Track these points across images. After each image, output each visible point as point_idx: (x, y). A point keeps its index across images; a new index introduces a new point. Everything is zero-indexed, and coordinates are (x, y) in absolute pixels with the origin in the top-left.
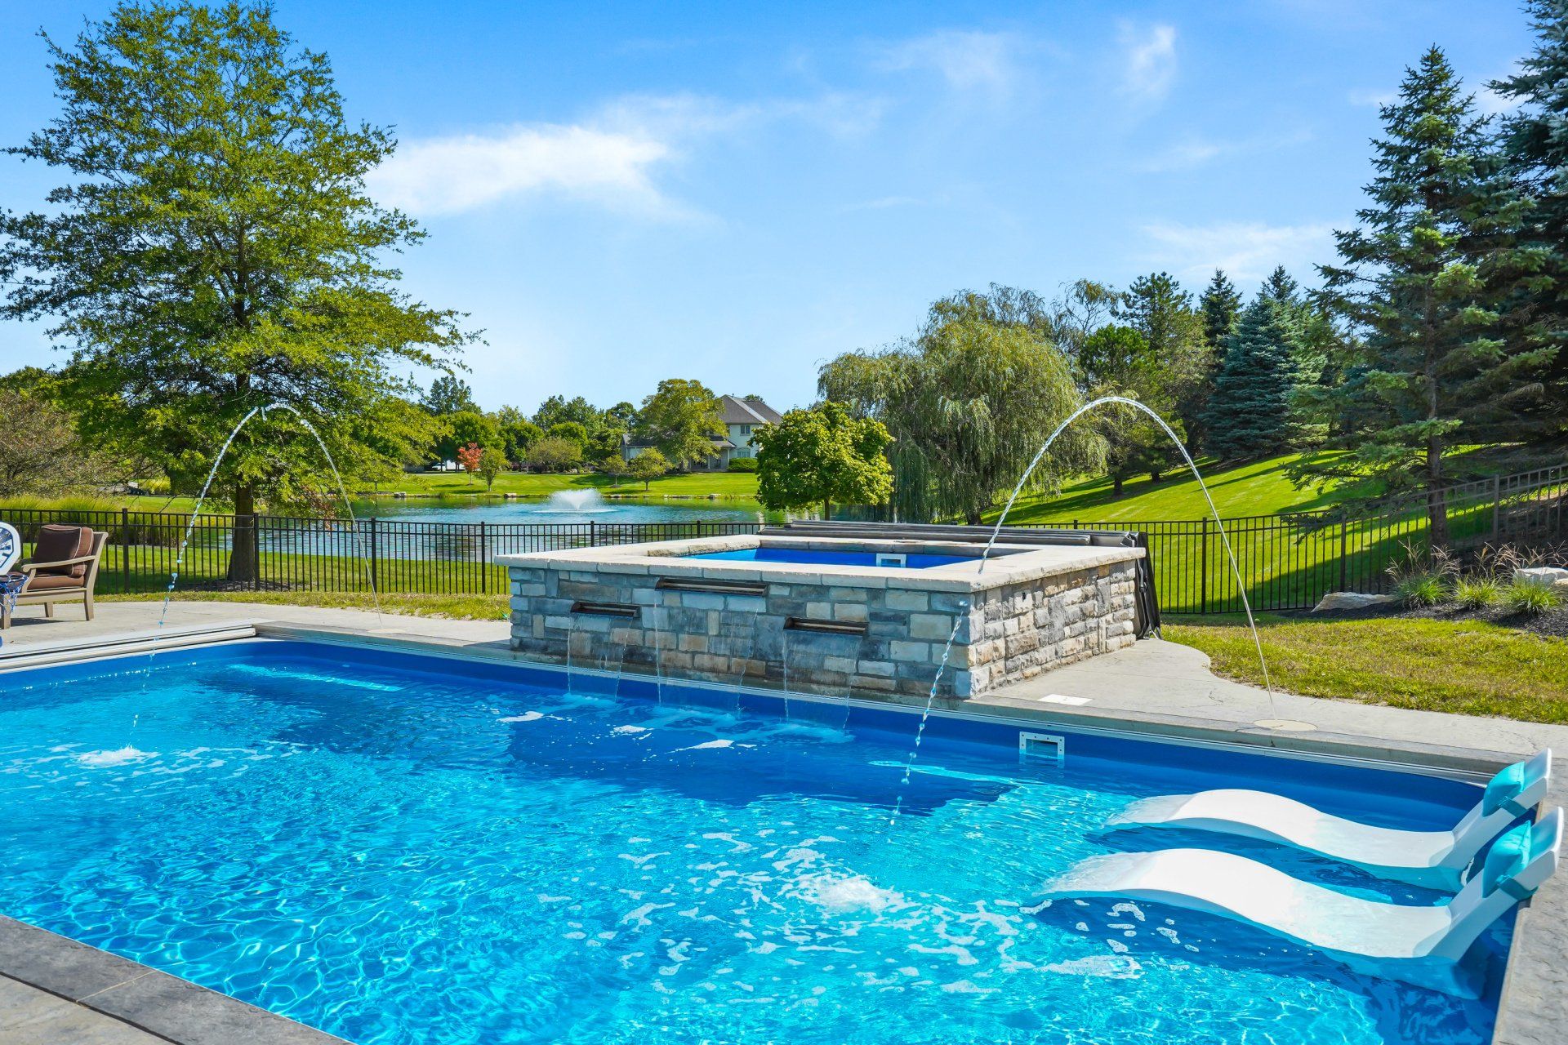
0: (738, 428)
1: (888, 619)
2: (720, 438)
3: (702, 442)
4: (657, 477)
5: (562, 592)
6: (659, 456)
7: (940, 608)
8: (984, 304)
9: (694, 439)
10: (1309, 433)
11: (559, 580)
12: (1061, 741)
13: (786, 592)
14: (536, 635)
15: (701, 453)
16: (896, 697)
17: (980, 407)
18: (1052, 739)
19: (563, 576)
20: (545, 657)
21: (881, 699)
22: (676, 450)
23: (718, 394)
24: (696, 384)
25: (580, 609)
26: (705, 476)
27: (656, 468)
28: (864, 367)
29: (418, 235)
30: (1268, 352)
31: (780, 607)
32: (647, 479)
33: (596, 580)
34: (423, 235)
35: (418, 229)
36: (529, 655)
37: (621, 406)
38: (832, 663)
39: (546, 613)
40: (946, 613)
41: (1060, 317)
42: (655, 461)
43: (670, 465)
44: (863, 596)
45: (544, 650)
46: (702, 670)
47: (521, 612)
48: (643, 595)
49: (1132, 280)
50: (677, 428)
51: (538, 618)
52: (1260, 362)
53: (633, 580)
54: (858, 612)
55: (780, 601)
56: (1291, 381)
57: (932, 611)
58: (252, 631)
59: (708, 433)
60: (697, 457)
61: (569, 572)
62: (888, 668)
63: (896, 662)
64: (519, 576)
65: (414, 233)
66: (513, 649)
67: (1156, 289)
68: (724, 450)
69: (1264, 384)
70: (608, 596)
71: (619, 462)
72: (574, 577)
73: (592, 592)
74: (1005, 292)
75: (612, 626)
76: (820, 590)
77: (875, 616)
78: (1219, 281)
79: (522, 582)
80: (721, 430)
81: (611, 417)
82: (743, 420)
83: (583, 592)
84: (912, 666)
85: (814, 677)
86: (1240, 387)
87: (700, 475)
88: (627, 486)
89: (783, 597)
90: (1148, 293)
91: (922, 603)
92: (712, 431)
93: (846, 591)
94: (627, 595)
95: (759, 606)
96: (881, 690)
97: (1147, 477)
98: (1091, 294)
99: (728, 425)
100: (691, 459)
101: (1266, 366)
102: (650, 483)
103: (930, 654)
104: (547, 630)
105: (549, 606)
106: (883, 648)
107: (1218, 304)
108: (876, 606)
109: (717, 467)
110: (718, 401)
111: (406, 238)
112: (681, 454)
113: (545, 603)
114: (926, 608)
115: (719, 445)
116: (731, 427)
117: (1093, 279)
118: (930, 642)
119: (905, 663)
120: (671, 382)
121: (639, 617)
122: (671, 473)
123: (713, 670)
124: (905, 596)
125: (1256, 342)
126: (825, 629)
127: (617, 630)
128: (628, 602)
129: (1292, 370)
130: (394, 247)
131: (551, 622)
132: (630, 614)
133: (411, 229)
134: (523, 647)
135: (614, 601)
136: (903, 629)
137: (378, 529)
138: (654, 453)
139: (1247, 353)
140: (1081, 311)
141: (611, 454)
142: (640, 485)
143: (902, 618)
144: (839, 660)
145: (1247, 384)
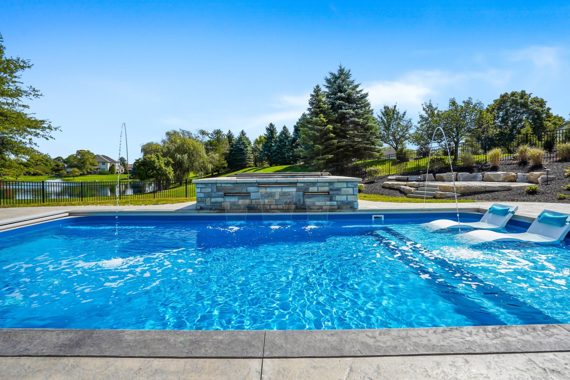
0: (101, 163)
1: (335, 190)
2: (96, 166)
3: (90, 167)
4: (77, 176)
5: (218, 190)
6: (78, 170)
7: (350, 186)
8: (178, 133)
9: (88, 166)
10: (250, 164)
11: (217, 187)
12: (383, 216)
13: (302, 185)
14: (207, 204)
15: (90, 169)
16: (338, 210)
17: (186, 156)
18: (381, 216)
19: (218, 185)
20: (211, 211)
21: (334, 211)
22: (83, 169)
23: (95, 154)
24: (88, 152)
25: (226, 195)
26: (92, 175)
27: (77, 174)
28: (155, 146)
29: (38, 95)
30: (242, 147)
31: (301, 189)
32: (74, 176)
33: (232, 186)
34: (41, 95)
35: (39, 93)
36: (205, 211)
37: (59, 158)
38: (318, 204)
39: (211, 197)
40: (351, 187)
41: (196, 137)
42: (76, 172)
43: (82, 173)
44: (327, 184)
45: (211, 209)
46: (274, 209)
47: (201, 198)
48: (251, 189)
49: (213, 130)
50: (83, 163)
51: (208, 200)
52: (241, 149)
53: (247, 185)
54: (326, 189)
55: (301, 188)
56: (247, 153)
57: (348, 187)
58: (67, 214)
59: (92, 164)
60: (89, 171)
61: (221, 183)
62: (335, 203)
63: (337, 201)
64: (201, 186)
65: (37, 94)
66: (197, 210)
67: (218, 132)
68: (97, 169)
69: (242, 154)
70: (239, 189)
71: (64, 172)
72: (223, 185)
73: (231, 189)
74: (183, 131)
75: (239, 200)
76: (314, 184)
77: (331, 190)
78: (230, 132)
79: (201, 188)
80: (97, 164)
81: (55, 160)
82: (103, 161)
83: (228, 189)
84: (342, 202)
85: (312, 208)
86: (237, 154)
87: (90, 175)
88: (67, 178)
89: (301, 186)
90: (217, 133)
91: (345, 185)
92: (93, 164)
93: (322, 183)
94: (246, 189)
95: (294, 190)
96: (333, 209)
97: (217, 173)
98: (203, 133)
99: (98, 162)
100: (88, 171)
101: (242, 150)
102: (75, 178)
103: (347, 198)
104: (211, 203)
105: (213, 194)
106: (334, 198)
107: (230, 137)
108: (331, 187)
109: (95, 173)
110: (95, 156)
111: (34, 96)
112: (84, 170)
113: (211, 194)
114: (346, 186)
115: (96, 167)
116: (99, 163)
117: (204, 129)
118: (347, 195)
119: (339, 201)
120: (81, 151)
121: (250, 195)
122: (81, 175)
123: (277, 209)
124: (340, 184)
125: (240, 145)
126: (314, 195)
127: (240, 200)
128: (245, 192)
129: (247, 151)
130: (30, 98)
131: (213, 200)
132: (247, 195)
133: (36, 93)
134: (201, 209)
135: (240, 191)
136: (339, 192)
137: (45, 185)
138: (76, 169)
139: (238, 147)
140: (201, 136)
141: (60, 170)
142: (72, 178)
143: (339, 189)
144: (319, 202)
145: (238, 154)
